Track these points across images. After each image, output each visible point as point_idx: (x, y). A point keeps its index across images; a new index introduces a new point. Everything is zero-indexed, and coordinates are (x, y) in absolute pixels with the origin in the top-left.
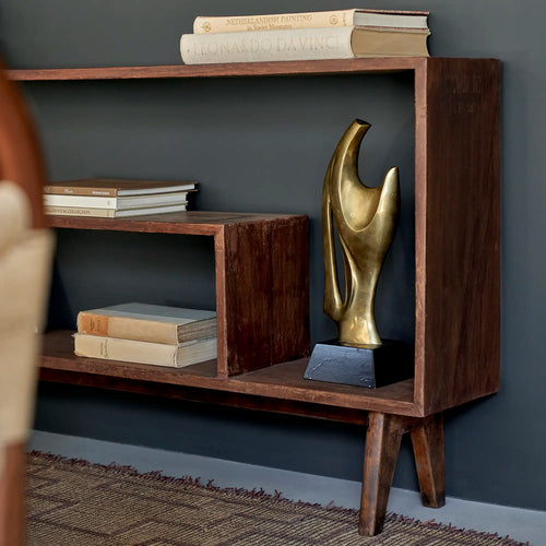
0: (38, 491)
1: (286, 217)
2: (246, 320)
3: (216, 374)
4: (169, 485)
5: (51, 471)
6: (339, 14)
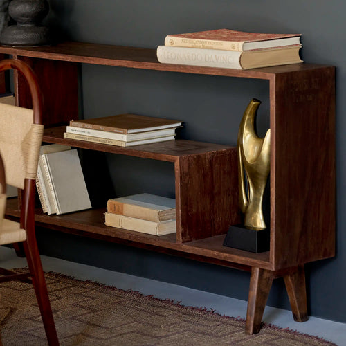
0: (81, 304)
2: (194, 210)
3: (175, 240)
4: (157, 303)
5: (94, 293)
6: (235, 43)
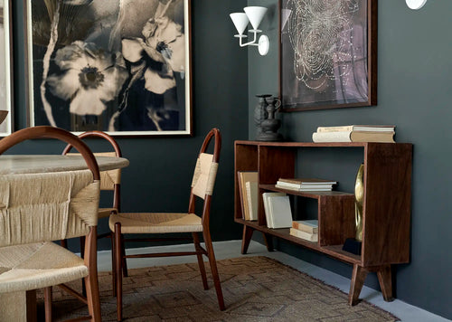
2: (330, 228)
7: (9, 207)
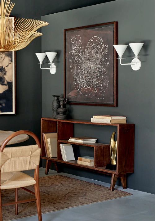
0: (70, 183)
1: (107, 145)
2: (99, 160)
5: (74, 181)
6: (110, 117)
7: (11, 158)
